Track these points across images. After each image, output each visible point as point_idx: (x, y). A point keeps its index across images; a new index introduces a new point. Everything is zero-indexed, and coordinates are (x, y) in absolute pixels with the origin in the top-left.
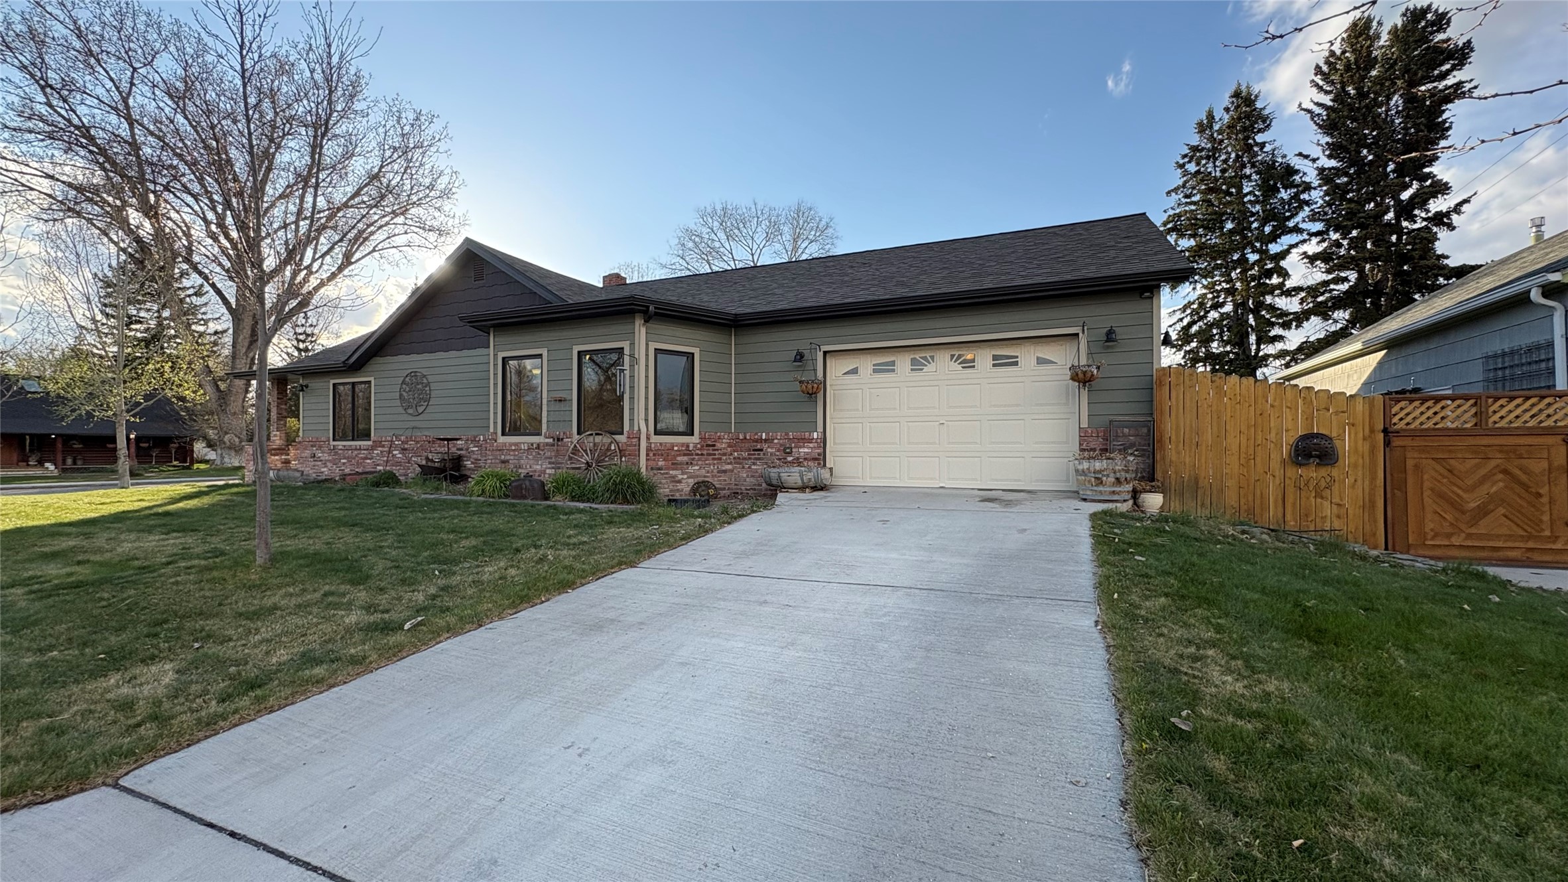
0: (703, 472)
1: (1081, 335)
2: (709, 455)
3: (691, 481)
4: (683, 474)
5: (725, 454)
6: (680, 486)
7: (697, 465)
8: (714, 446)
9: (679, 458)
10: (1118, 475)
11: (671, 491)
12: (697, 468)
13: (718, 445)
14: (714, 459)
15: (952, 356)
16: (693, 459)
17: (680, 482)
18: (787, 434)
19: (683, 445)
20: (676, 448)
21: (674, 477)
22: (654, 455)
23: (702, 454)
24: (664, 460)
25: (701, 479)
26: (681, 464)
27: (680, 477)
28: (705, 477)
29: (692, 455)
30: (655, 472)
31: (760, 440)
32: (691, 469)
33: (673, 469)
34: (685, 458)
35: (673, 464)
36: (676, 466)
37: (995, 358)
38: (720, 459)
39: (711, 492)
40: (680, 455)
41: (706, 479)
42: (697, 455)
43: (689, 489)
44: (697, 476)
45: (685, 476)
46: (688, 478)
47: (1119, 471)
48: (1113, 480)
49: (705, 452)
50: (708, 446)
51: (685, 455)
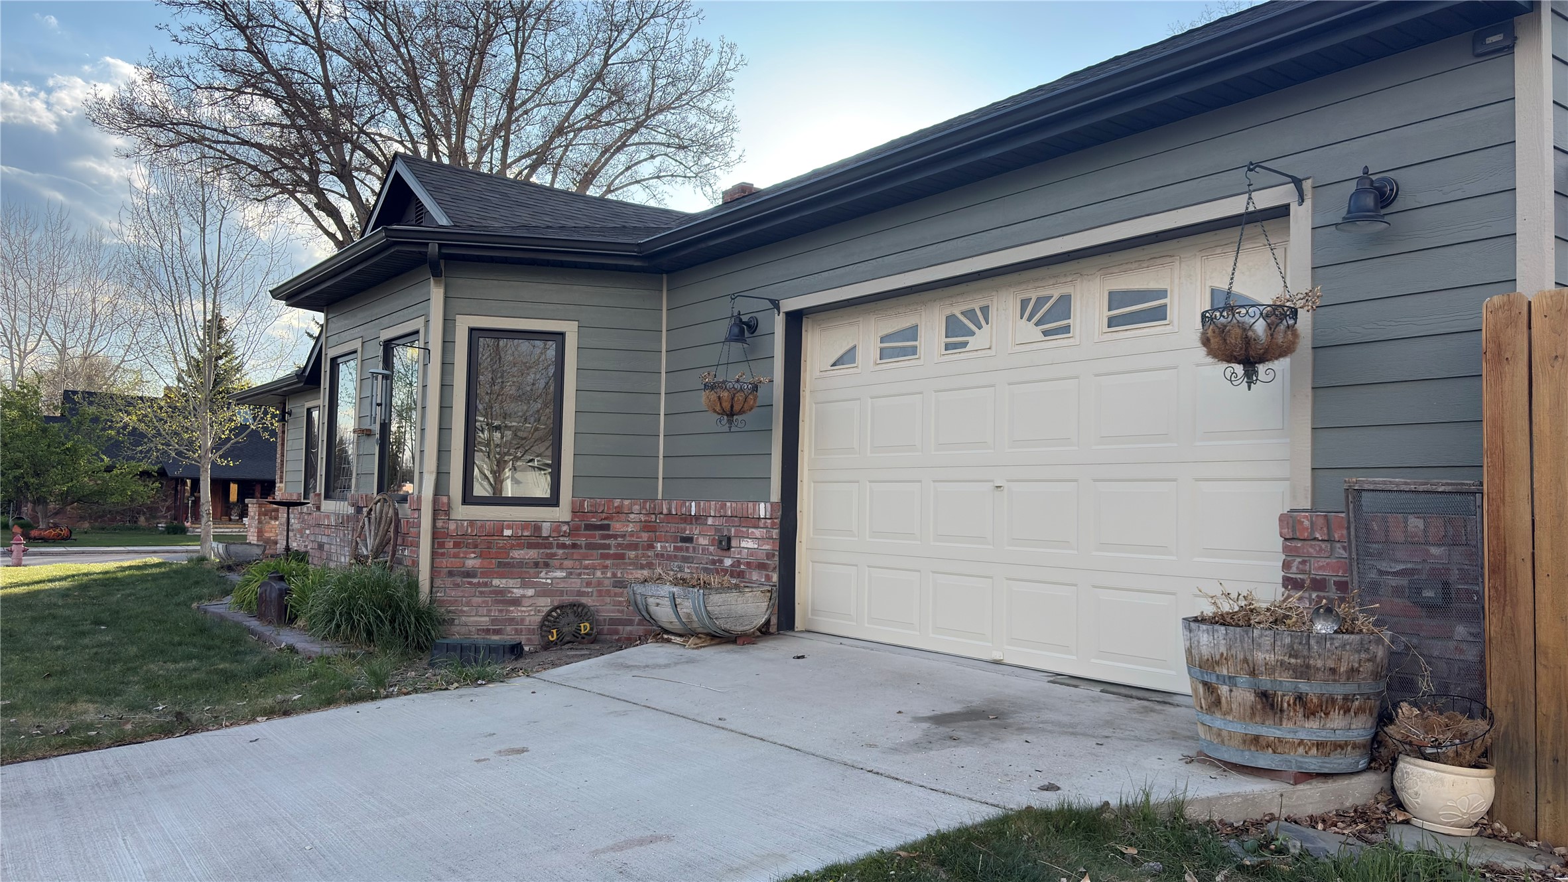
0: (575, 584)
1: (1294, 208)
2: (590, 546)
3: (545, 604)
4: (524, 585)
5: (634, 546)
6: (515, 612)
7: (561, 568)
8: (607, 527)
9: (517, 554)
10: (1265, 682)
11: (493, 622)
12: (560, 574)
13: (617, 527)
14: (604, 557)
15: (1024, 303)
16: (552, 556)
17: (516, 602)
18: (723, 506)
19: (525, 525)
20: (508, 532)
21: (501, 592)
22: (457, 545)
23: (574, 546)
24: (481, 556)
25: (567, 599)
26: (521, 564)
27: (518, 592)
28: (580, 594)
29: (550, 546)
30: (458, 580)
31: (687, 519)
32: (545, 578)
33: (501, 576)
34: (532, 554)
35: (500, 564)
36: (507, 568)
37: (1116, 299)
38: (622, 557)
39: (585, 627)
40: (520, 547)
41: (584, 600)
42: (563, 546)
43: (538, 618)
44: (562, 593)
45: (530, 592)
46: (537, 595)
47: (1270, 669)
48: (1250, 697)
49: (582, 541)
50: (589, 527)
51: (531, 546)
